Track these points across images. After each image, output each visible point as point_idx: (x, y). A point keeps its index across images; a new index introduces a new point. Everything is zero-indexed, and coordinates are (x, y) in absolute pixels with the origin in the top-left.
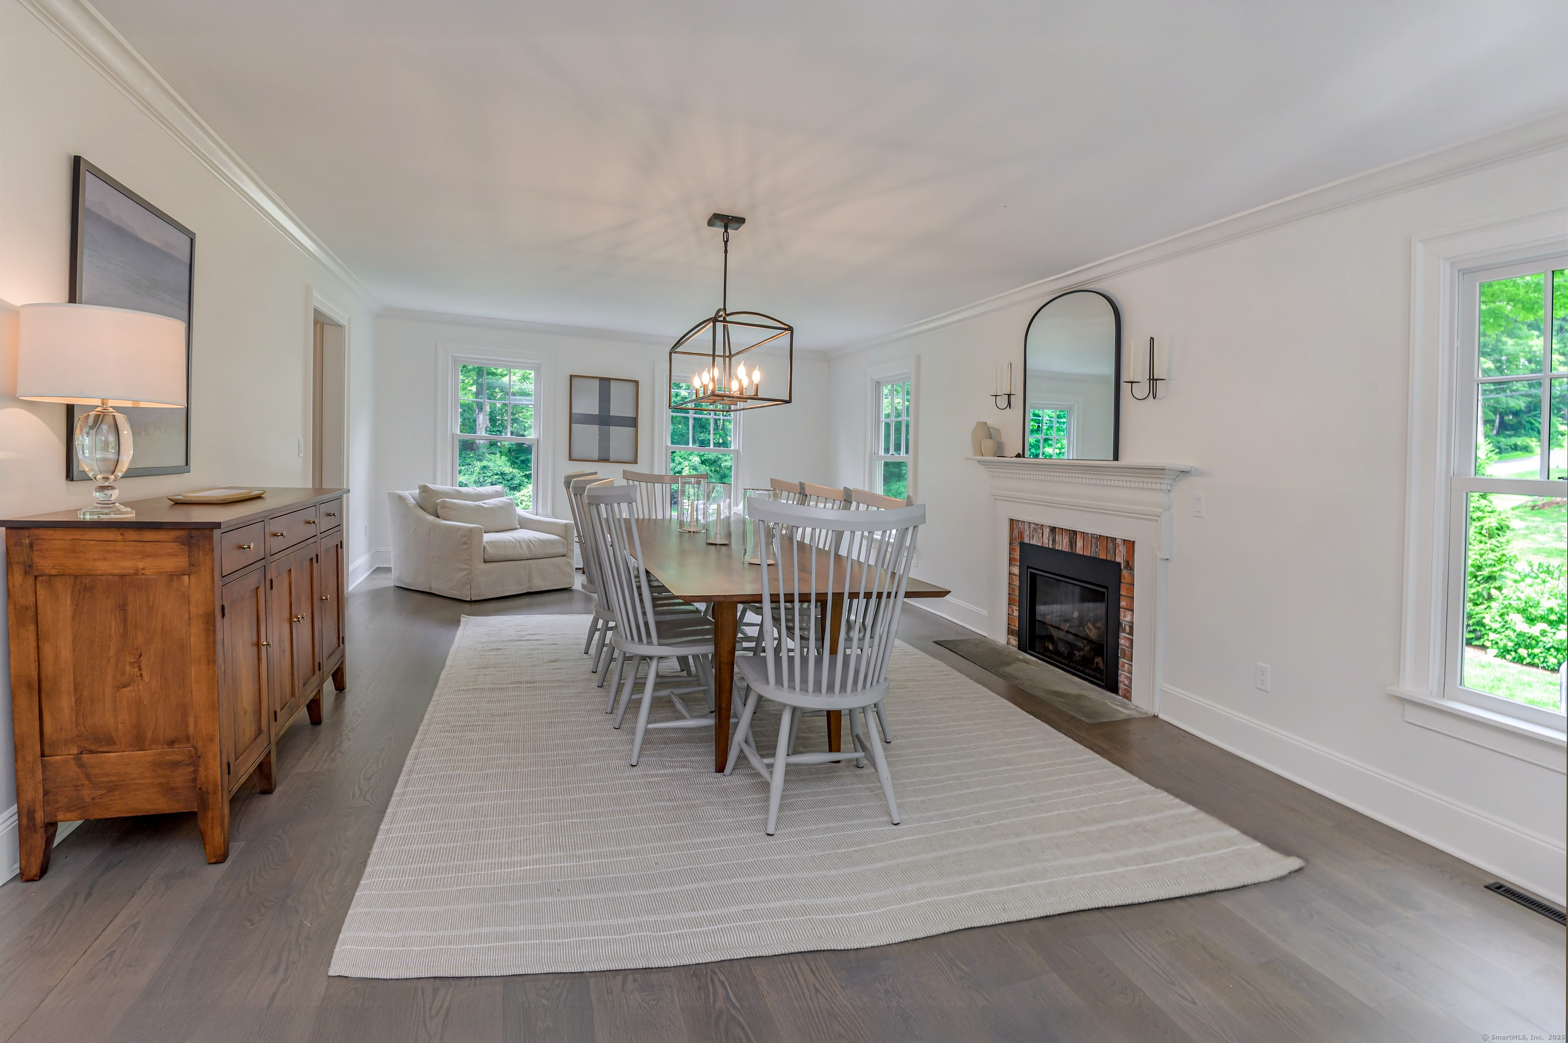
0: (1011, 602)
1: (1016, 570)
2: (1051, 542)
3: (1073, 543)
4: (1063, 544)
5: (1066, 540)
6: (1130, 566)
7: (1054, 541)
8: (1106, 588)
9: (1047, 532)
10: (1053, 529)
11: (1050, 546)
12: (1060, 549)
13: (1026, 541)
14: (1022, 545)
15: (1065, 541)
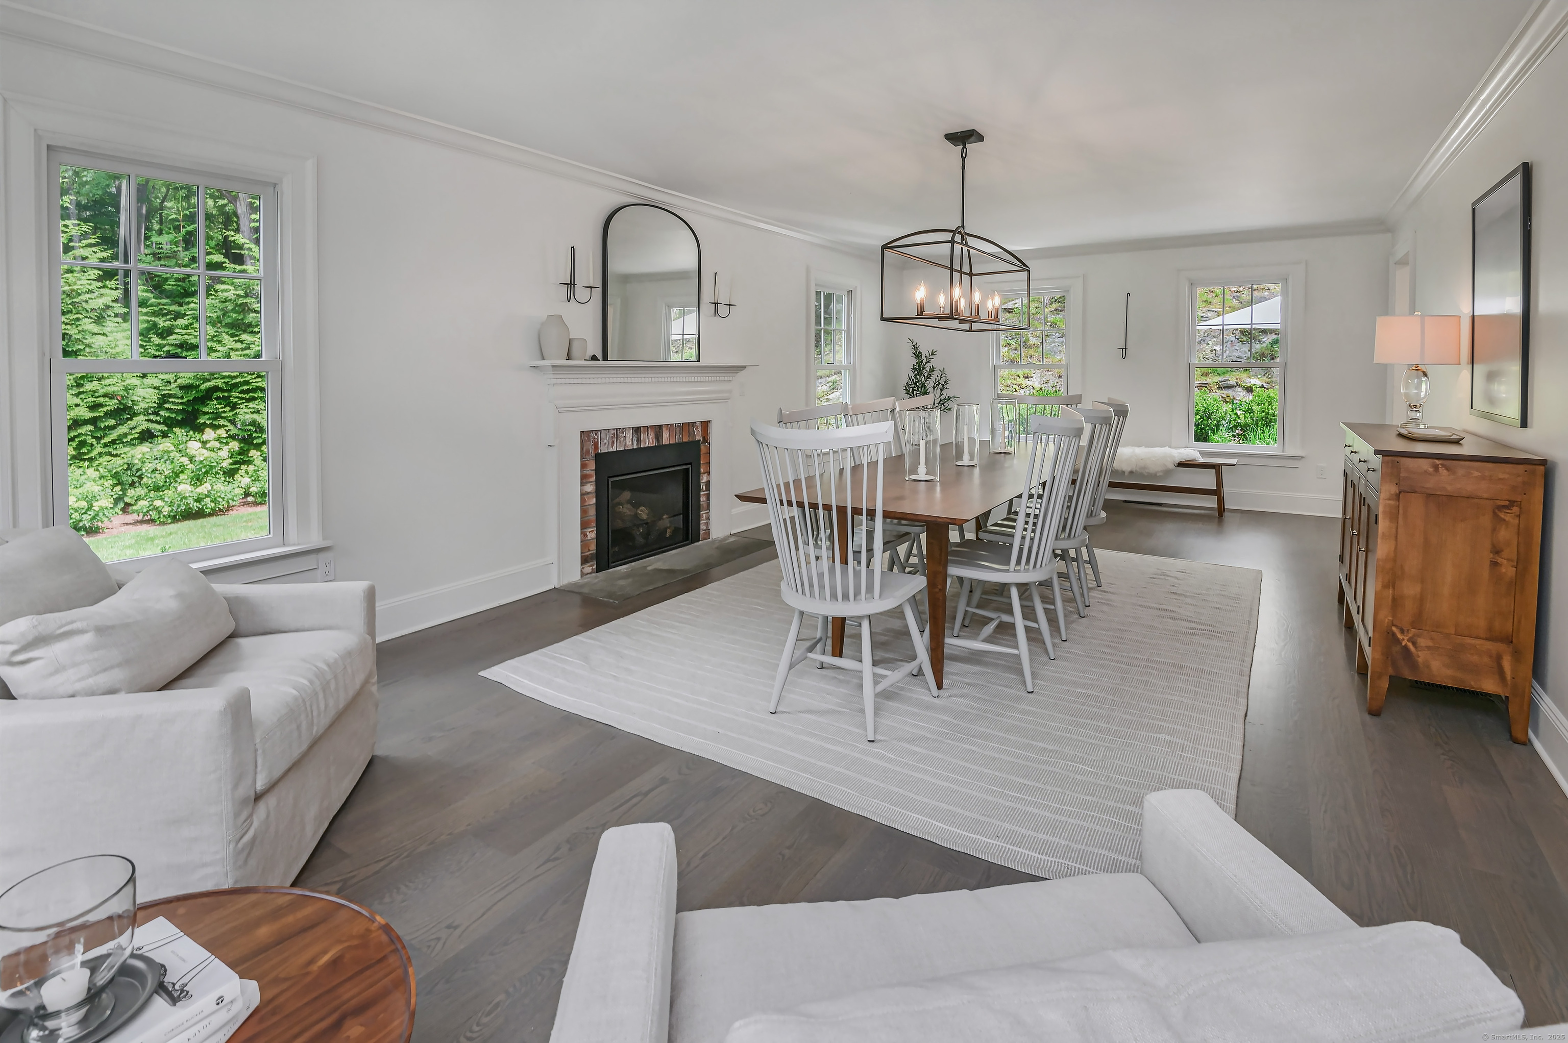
0: (584, 525)
1: (590, 488)
2: (635, 443)
3: (658, 436)
4: (648, 441)
5: (652, 435)
6: (706, 440)
7: (639, 441)
8: (690, 464)
9: (630, 434)
10: (637, 430)
11: (635, 447)
12: (647, 445)
13: (603, 449)
14: (599, 457)
15: (650, 437)
